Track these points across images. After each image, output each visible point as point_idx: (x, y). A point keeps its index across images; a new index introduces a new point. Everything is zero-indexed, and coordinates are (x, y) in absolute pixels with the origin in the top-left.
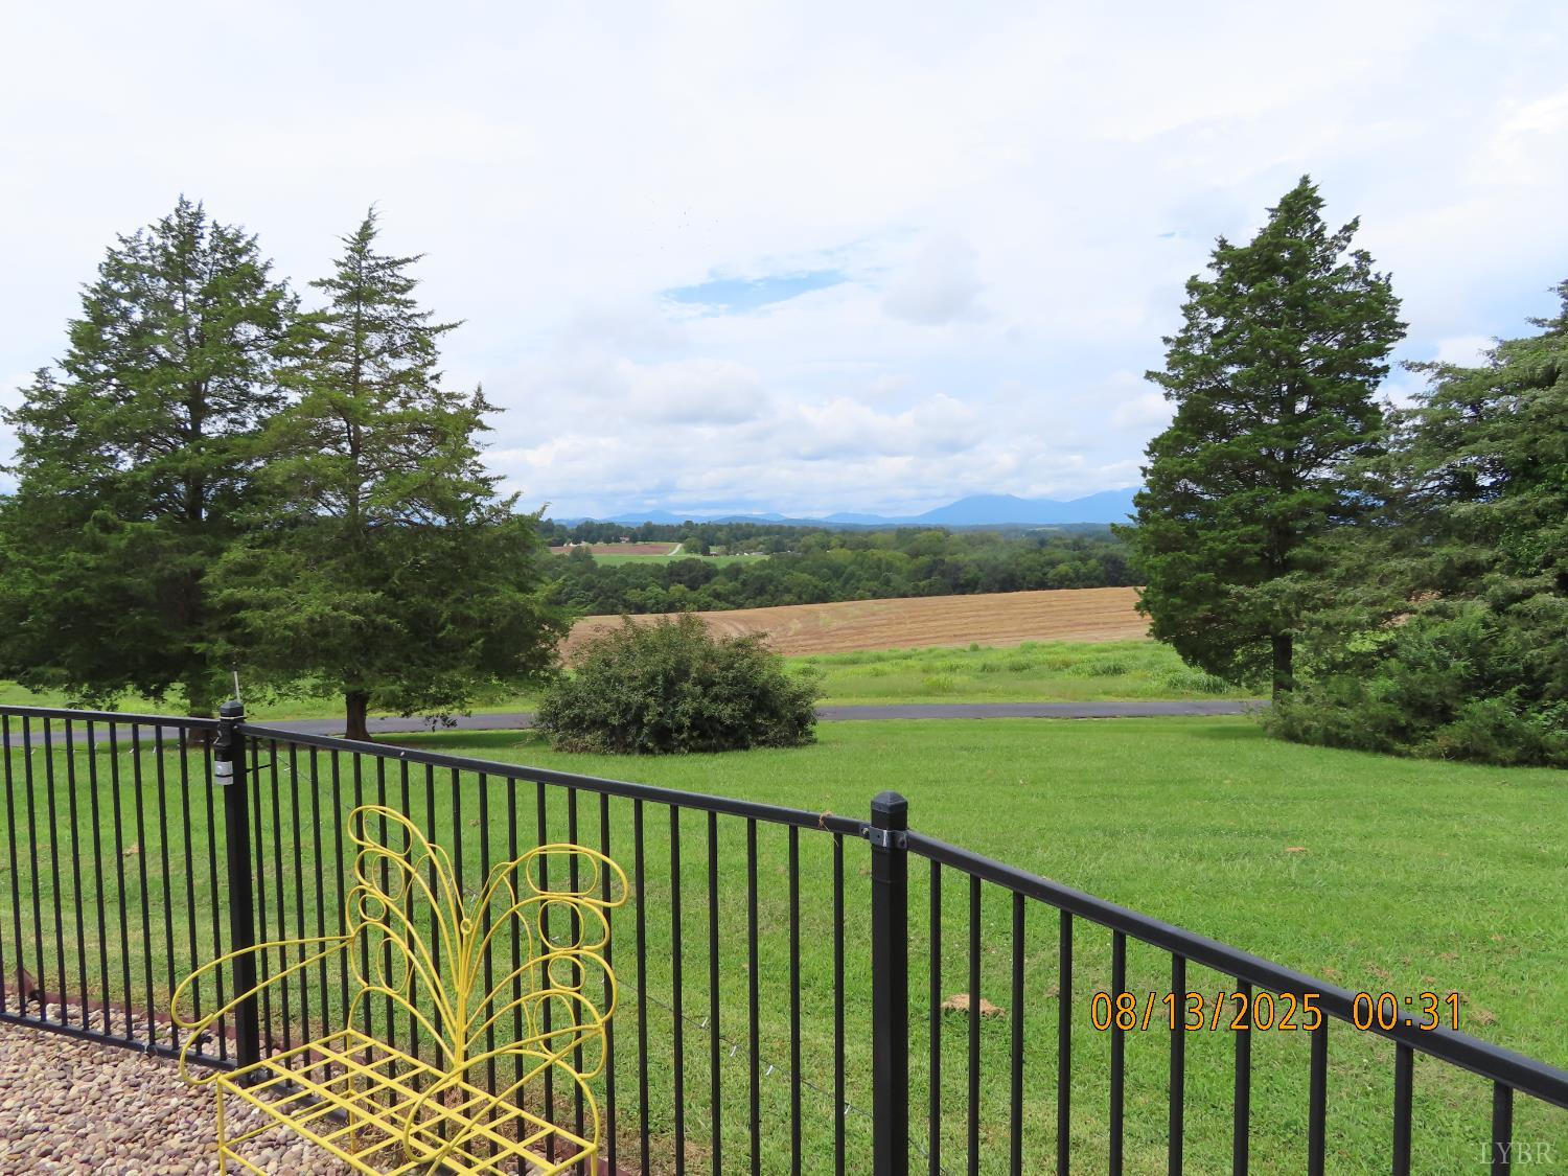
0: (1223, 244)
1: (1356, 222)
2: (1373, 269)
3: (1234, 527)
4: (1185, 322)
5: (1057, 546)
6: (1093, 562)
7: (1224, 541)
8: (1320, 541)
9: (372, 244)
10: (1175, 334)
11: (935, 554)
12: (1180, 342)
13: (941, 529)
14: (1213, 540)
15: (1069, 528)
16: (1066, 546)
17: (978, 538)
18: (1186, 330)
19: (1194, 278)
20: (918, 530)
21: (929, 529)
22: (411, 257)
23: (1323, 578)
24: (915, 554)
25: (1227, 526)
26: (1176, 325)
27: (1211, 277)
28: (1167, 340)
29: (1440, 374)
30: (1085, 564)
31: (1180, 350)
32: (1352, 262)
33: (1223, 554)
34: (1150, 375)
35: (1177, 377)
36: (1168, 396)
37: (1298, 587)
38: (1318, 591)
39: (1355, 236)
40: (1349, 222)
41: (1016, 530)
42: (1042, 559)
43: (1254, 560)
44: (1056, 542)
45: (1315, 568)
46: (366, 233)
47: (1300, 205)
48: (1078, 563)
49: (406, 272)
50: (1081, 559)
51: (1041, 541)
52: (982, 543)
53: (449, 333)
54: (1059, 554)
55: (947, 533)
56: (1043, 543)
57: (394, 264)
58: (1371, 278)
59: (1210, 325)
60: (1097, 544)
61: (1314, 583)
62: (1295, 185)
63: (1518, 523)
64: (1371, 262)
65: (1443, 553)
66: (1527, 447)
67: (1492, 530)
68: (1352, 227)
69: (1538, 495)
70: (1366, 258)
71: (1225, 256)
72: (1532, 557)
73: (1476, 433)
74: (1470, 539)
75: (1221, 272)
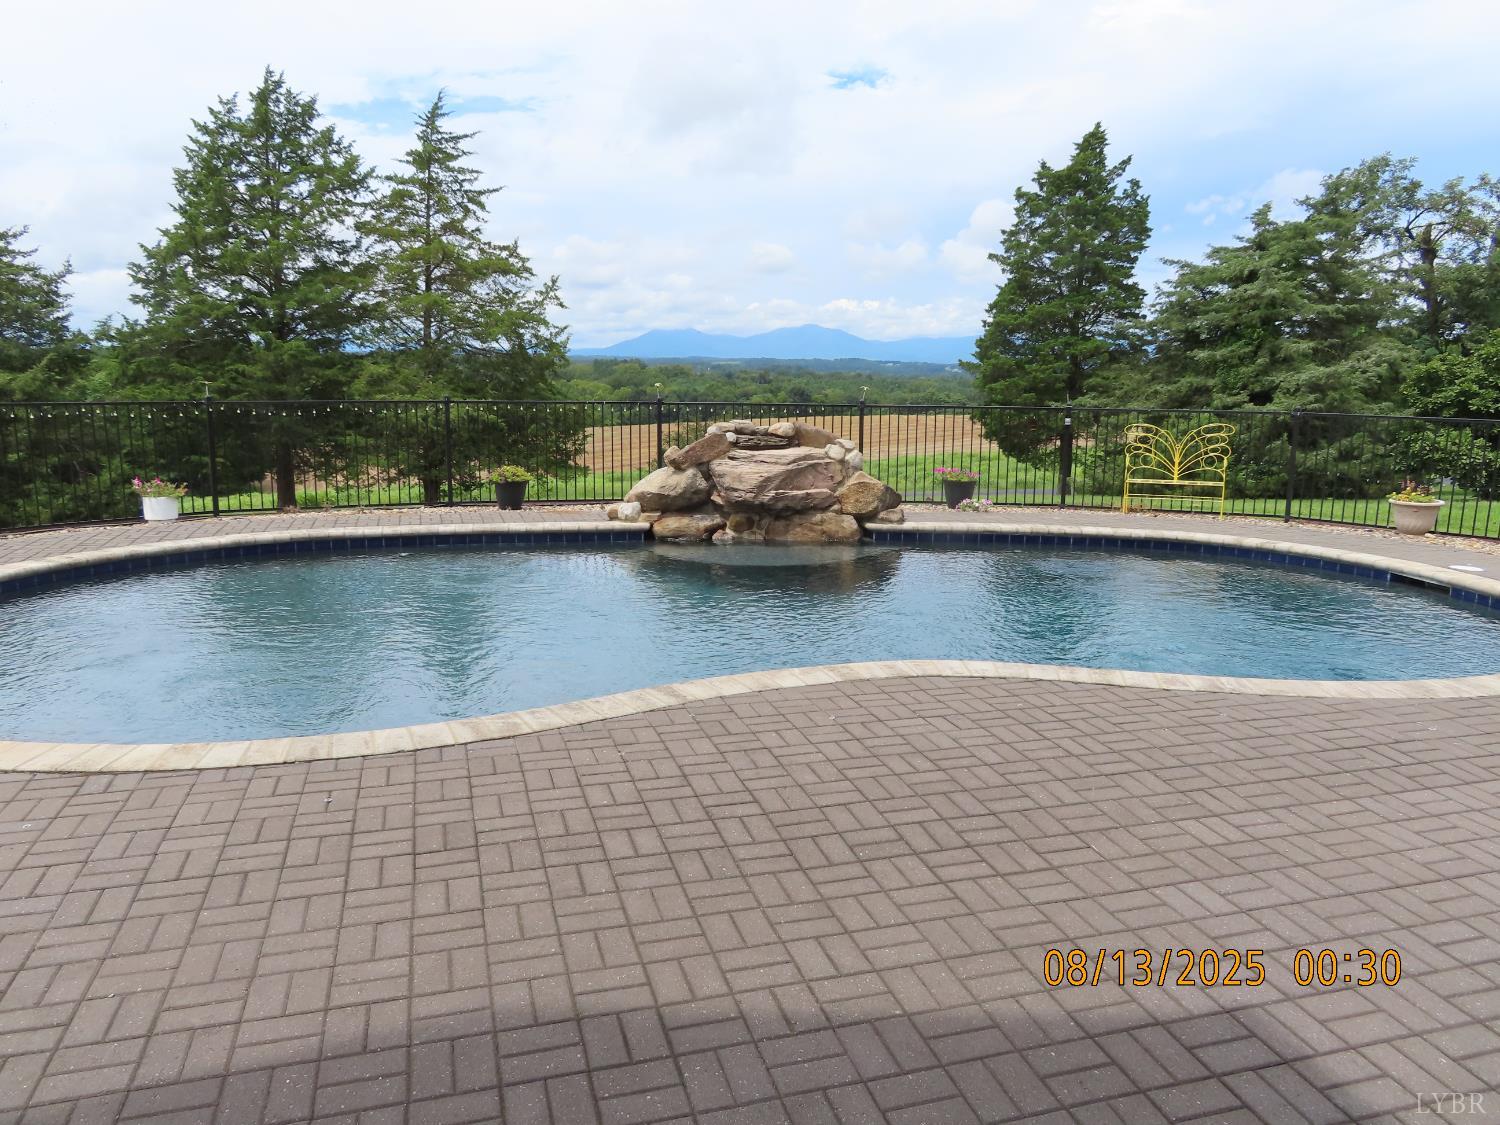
0: (1044, 165)
1: (1129, 159)
2: (1140, 192)
3: (1050, 363)
4: (1016, 220)
5: (744, 379)
6: (782, 394)
7: (1043, 372)
8: (1105, 374)
9: (439, 122)
10: (1009, 228)
11: (636, 385)
12: (1012, 233)
13: (638, 361)
14: (1036, 371)
15: (749, 362)
16: (753, 379)
17: (674, 371)
18: (1016, 225)
19: (1019, 189)
20: (615, 362)
21: (625, 361)
22: (468, 133)
23: (1109, 397)
24: (617, 385)
25: (1045, 362)
26: (1010, 221)
27: (1034, 188)
28: (1004, 232)
29: (1182, 267)
30: (776, 396)
31: (1011, 238)
32: (1128, 186)
33: (1042, 381)
34: (991, 256)
35: (1009, 258)
36: (1004, 270)
37: (1095, 402)
38: (1106, 405)
39: (1128, 168)
40: (1124, 158)
41: (702, 364)
42: (738, 391)
43: (1062, 385)
44: (743, 375)
45: (1104, 391)
46: (434, 114)
47: (1094, 143)
48: (770, 395)
49: (463, 145)
50: (771, 392)
51: (729, 375)
52: (676, 375)
53: (495, 194)
54: (753, 387)
55: (643, 366)
56: (729, 376)
57: (456, 139)
58: (1138, 198)
59: (1033, 222)
60: (781, 377)
61: (1103, 400)
62: (1091, 129)
63: (1228, 364)
64: (1139, 187)
65: (1187, 381)
66: (1235, 318)
67: (1211, 368)
68: (1127, 162)
69: (1240, 347)
70: (1135, 184)
71: (1045, 174)
72: (1236, 383)
73: (1207, 308)
74: (1198, 373)
75: (1041, 186)
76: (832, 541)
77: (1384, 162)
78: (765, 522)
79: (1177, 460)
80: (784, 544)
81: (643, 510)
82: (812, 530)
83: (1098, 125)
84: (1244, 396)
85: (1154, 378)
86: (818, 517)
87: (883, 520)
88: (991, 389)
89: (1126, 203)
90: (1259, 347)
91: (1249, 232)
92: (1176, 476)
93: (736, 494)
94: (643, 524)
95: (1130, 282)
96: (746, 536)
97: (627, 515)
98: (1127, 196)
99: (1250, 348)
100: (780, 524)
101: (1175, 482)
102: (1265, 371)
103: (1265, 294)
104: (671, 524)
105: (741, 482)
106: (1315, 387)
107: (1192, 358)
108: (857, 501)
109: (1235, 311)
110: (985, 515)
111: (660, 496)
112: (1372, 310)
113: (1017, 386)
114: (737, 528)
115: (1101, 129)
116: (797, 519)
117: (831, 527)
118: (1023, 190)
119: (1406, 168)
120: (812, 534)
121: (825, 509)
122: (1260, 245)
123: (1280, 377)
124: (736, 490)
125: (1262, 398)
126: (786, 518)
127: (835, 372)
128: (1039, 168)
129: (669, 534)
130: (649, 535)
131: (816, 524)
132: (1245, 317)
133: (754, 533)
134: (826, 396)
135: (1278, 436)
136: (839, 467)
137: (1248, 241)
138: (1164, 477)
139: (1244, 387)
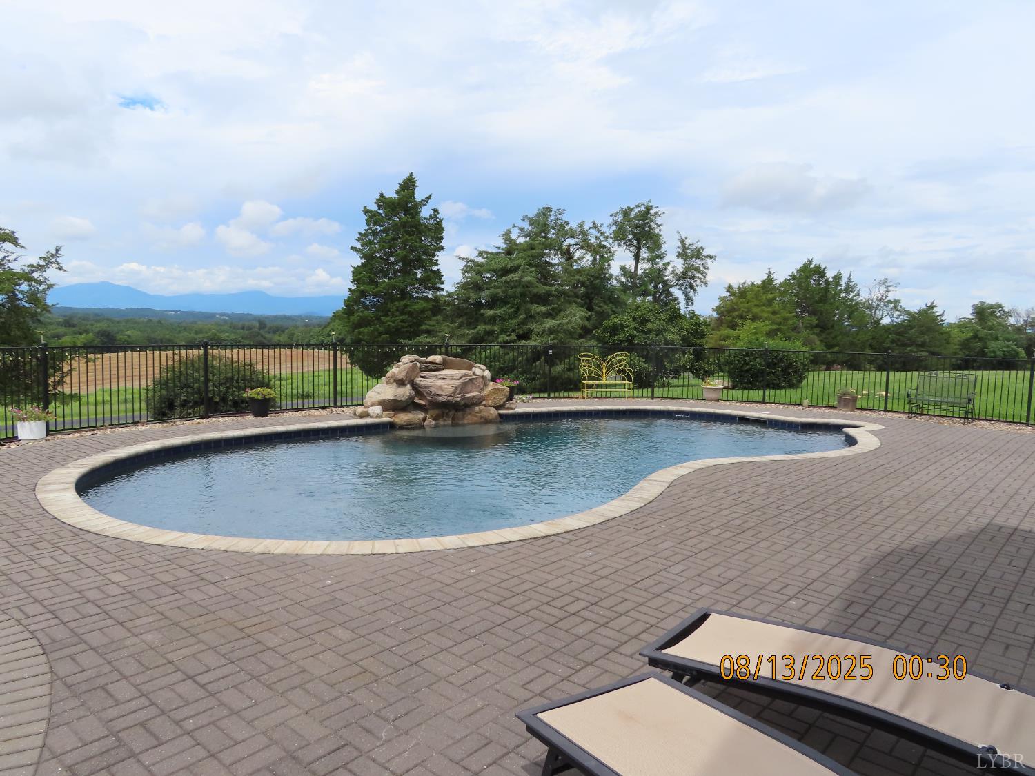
0: (382, 195)
1: (430, 196)
2: (439, 216)
4: (366, 227)
10: (363, 232)
12: (365, 235)
14: (389, 321)
18: (366, 230)
19: (366, 207)
26: (363, 227)
27: (375, 208)
28: (359, 234)
31: (362, 237)
32: (431, 212)
34: (353, 248)
35: (362, 250)
39: (430, 201)
40: (428, 195)
47: (409, 185)
58: (438, 219)
59: (375, 229)
62: (407, 176)
63: (502, 319)
64: (438, 213)
65: (481, 328)
66: (503, 292)
67: (493, 320)
68: (429, 198)
69: (508, 309)
70: (436, 211)
71: (382, 201)
72: (509, 329)
73: (489, 286)
74: (485, 323)
75: (379, 207)
76: (486, 421)
77: (549, 209)
78: (452, 413)
79: (604, 371)
80: (463, 425)
81: (384, 411)
82: (476, 416)
83: (411, 174)
84: (513, 337)
85: (460, 326)
86: (477, 409)
87: (508, 409)
88: (360, 333)
89: (431, 222)
90: (518, 309)
91: (501, 243)
92: (604, 379)
93: (440, 398)
94: (386, 419)
95: (435, 268)
96: (441, 422)
97: (377, 415)
98: (431, 217)
99: (512, 310)
100: (460, 414)
101: (604, 382)
102: (524, 322)
103: (524, 280)
104: (402, 418)
105: (443, 390)
106: (551, 331)
107: (483, 315)
108: (495, 398)
109: (504, 288)
110: (527, 404)
111: (395, 401)
112: (564, 289)
113: (377, 330)
114: (435, 419)
115: (413, 177)
116: (468, 410)
117: (485, 414)
118: (368, 208)
119: (560, 214)
120: (476, 419)
121: (478, 404)
122: (509, 252)
123: (532, 326)
124: (440, 395)
125: (526, 336)
126: (462, 410)
127: (132, 318)
128: (378, 197)
129: (405, 423)
130: (392, 426)
131: (477, 413)
132: (510, 292)
133: (445, 420)
134: (129, 336)
135: (538, 358)
136: (481, 380)
137: (503, 249)
138: (598, 380)
139: (513, 331)
